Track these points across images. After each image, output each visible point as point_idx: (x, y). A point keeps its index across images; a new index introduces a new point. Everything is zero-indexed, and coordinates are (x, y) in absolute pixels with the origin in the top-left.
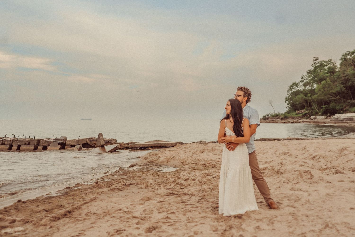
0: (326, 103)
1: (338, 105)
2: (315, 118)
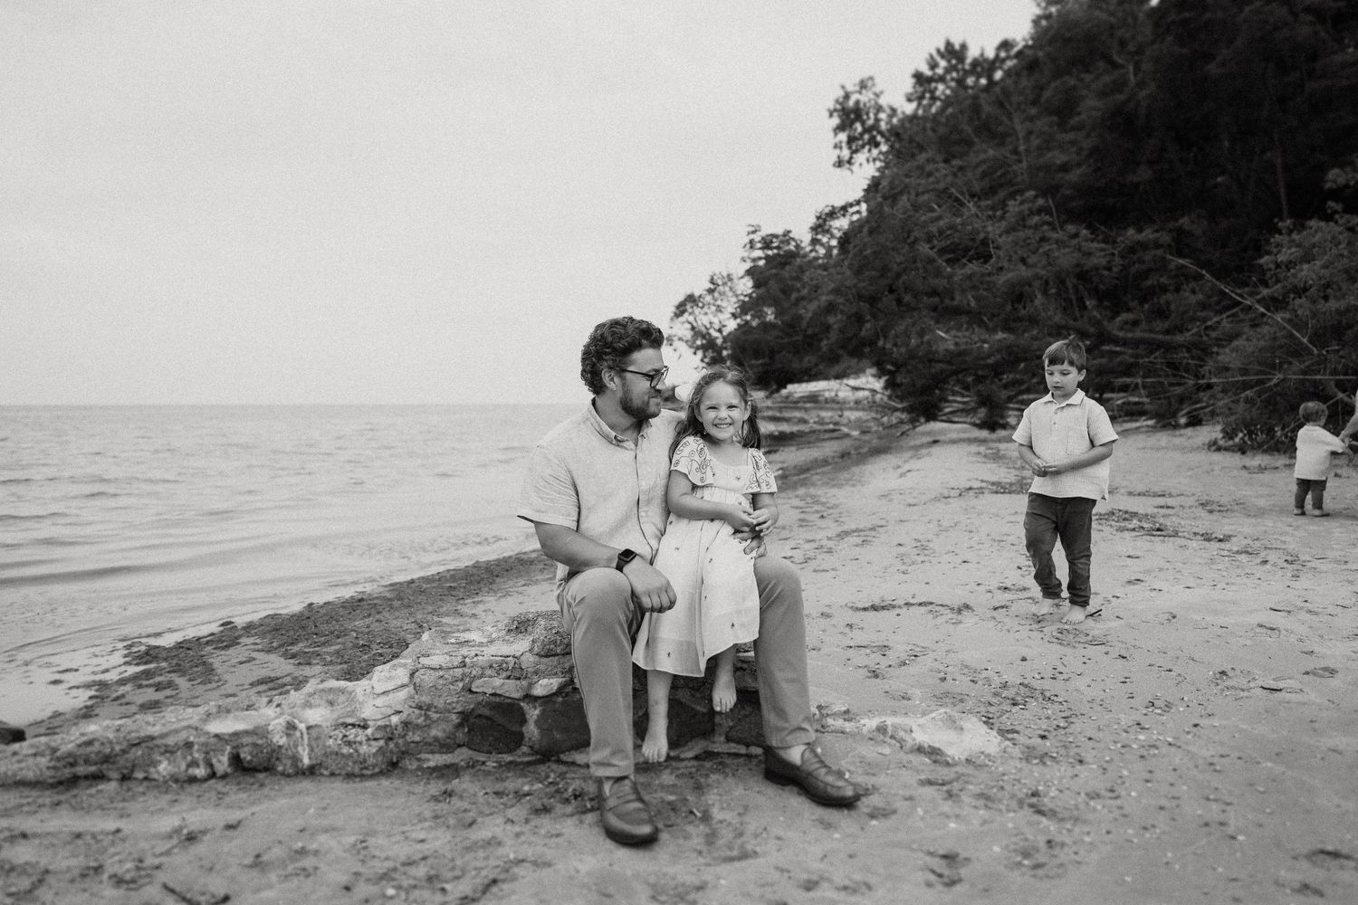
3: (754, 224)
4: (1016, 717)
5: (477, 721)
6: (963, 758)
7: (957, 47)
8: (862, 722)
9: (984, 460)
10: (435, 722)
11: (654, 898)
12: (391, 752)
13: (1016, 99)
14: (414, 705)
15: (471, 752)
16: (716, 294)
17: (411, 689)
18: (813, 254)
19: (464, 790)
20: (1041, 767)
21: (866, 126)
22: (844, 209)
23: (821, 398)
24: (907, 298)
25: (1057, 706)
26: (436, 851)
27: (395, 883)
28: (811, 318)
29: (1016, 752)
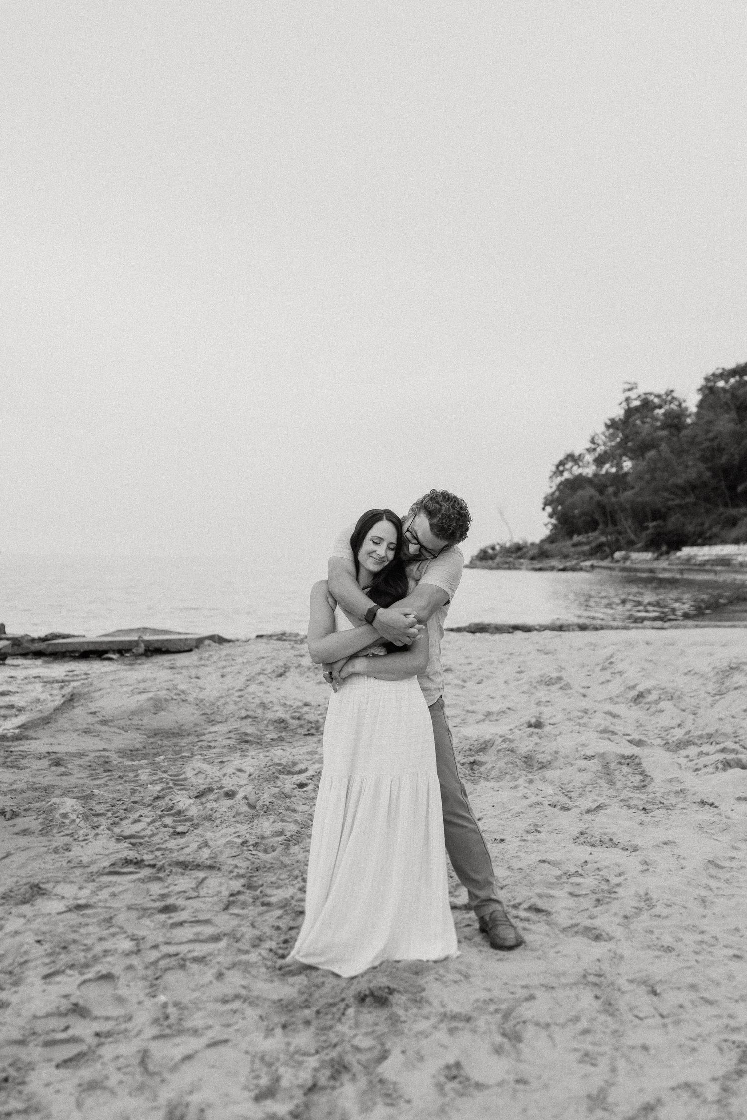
0: (658, 515)
1: (691, 523)
2: (626, 558)
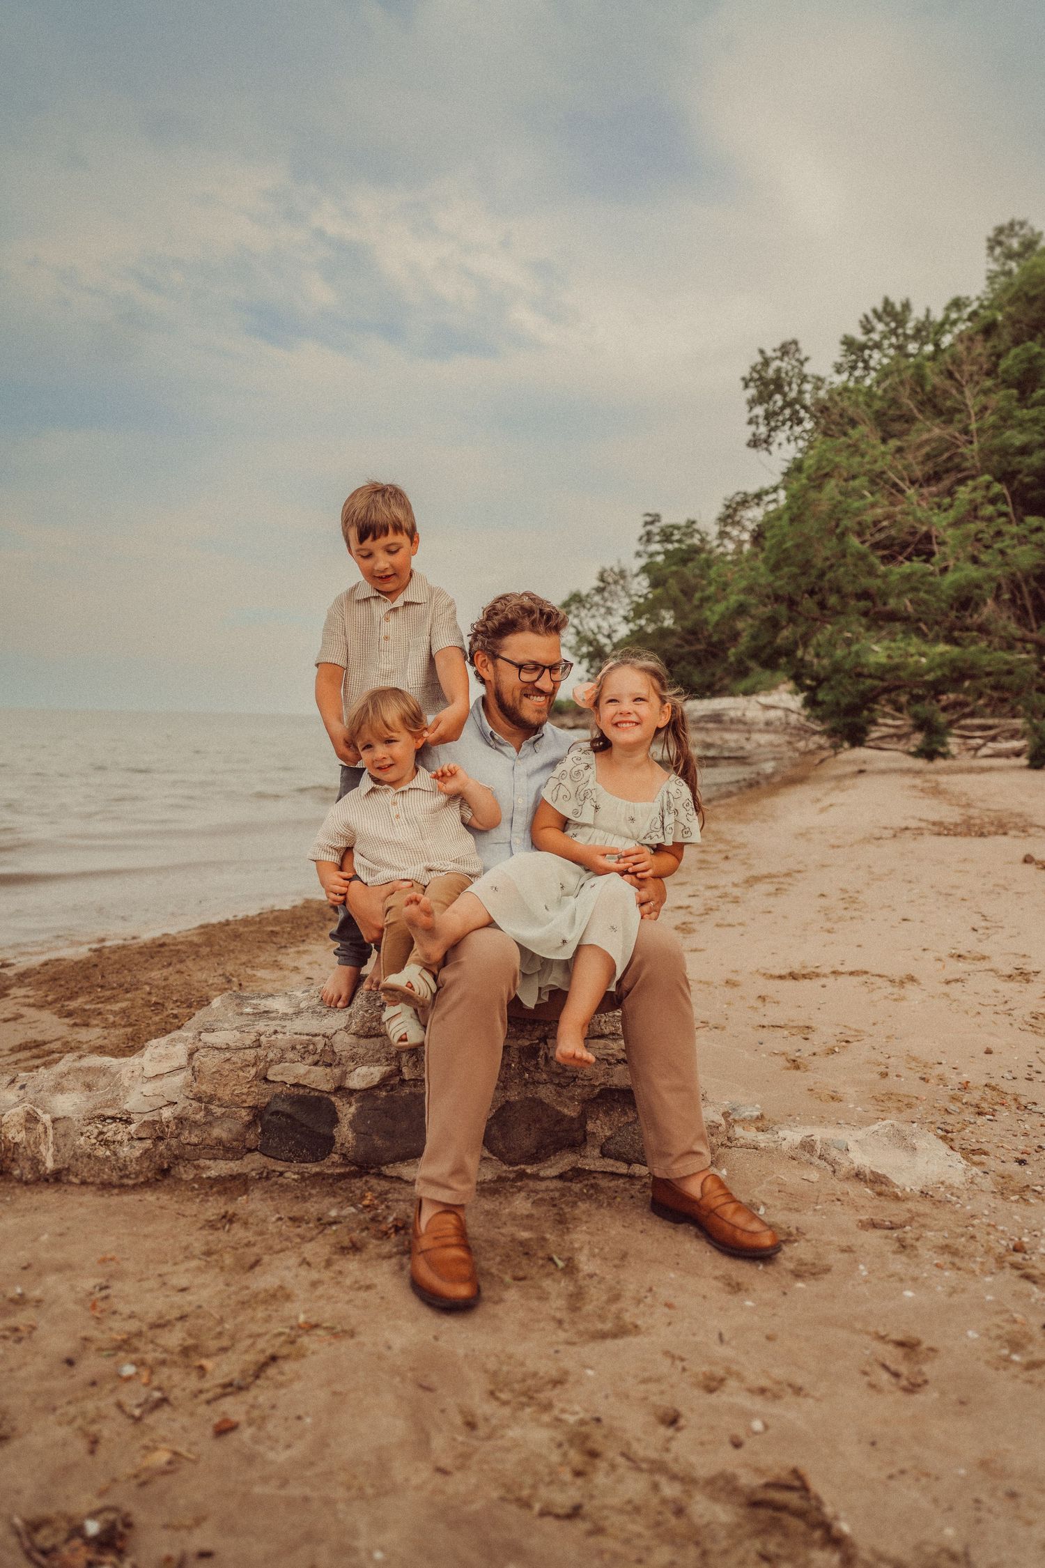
3: (651, 512)
4: (983, 1132)
5: (274, 1119)
6: (917, 1189)
7: (898, 307)
8: (781, 1134)
9: (922, 794)
10: (218, 1118)
11: (492, 1393)
12: (161, 1155)
13: (967, 368)
14: (191, 1096)
15: (265, 1158)
16: (606, 594)
17: (185, 1075)
18: (721, 550)
19: (252, 1213)
20: (1022, 1205)
21: (788, 399)
22: (758, 496)
23: (725, 718)
24: (833, 600)
25: (1035, 1118)
26: (200, 1307)
27: (134, 1357)
28: (717, 624)
29: (987, 1183)
